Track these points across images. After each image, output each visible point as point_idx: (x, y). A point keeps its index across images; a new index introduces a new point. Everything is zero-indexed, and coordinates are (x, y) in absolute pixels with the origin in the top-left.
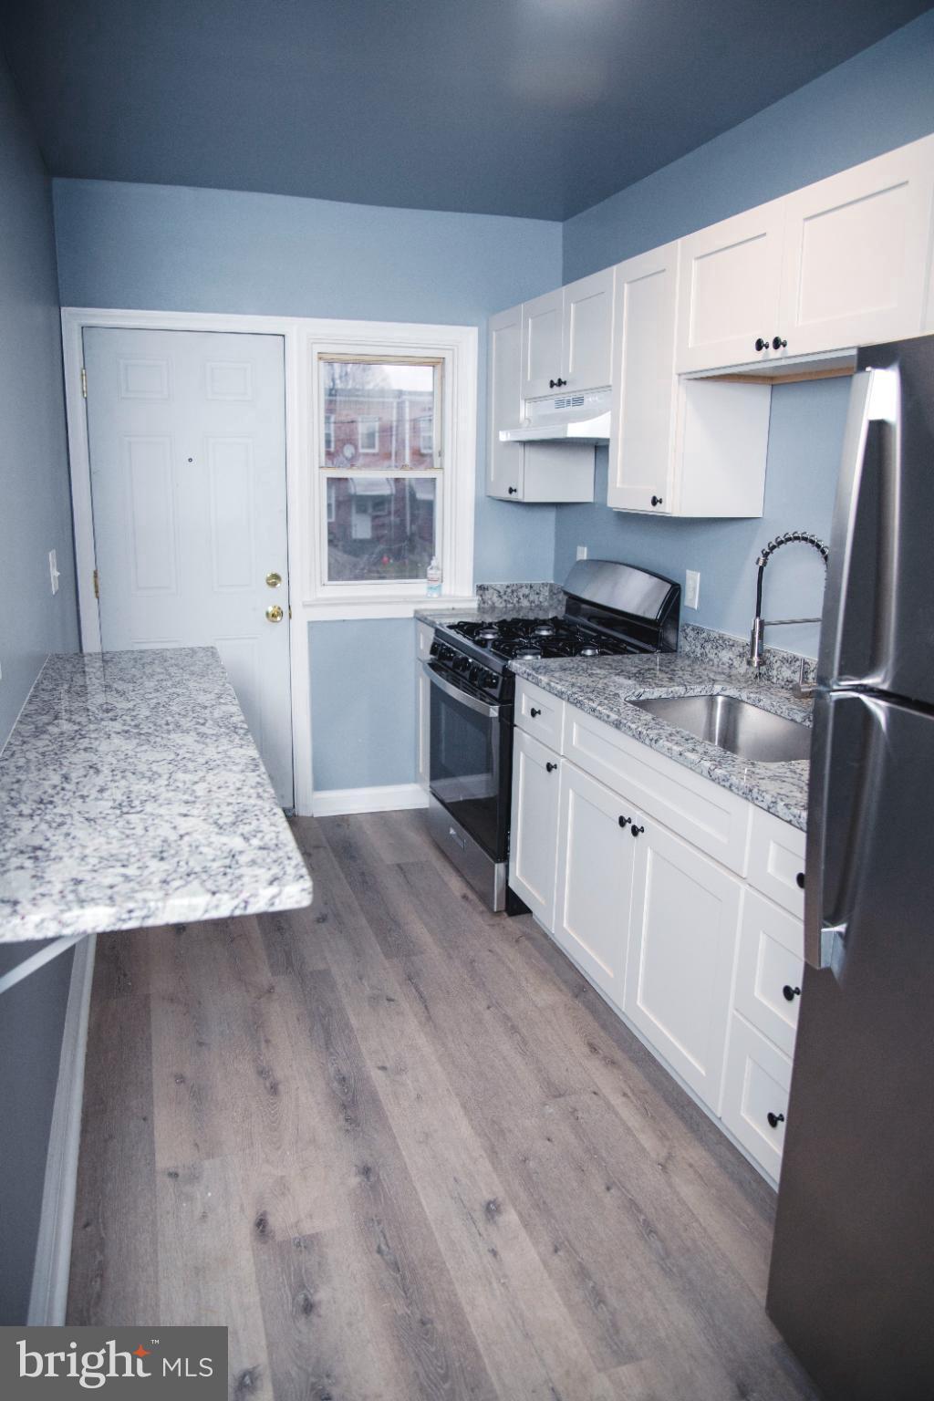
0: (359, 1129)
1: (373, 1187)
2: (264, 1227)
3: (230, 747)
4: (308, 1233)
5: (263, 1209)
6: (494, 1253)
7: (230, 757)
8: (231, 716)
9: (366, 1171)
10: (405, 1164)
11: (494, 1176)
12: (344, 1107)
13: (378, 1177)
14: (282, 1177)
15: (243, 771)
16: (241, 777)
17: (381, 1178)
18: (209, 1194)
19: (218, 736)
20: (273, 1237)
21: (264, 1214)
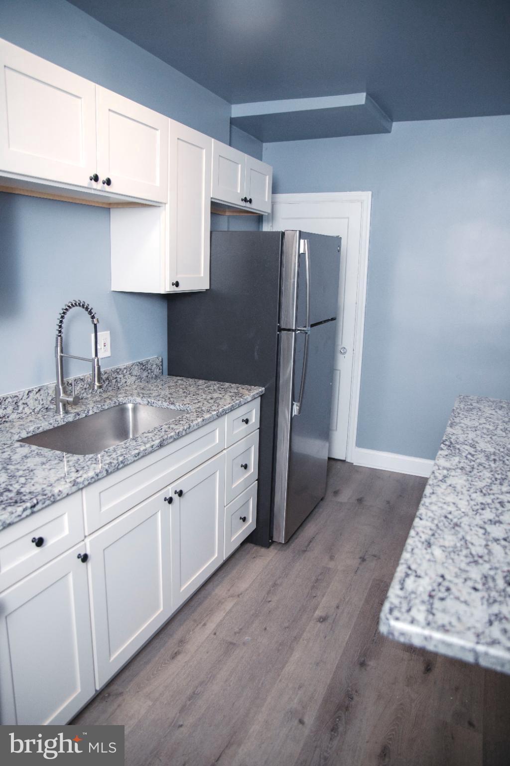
0: (350, 689)
1: (365, 655)
2: (427, 667)
3: (459, 436)
4: (408, 653)
5: (424, 675)
6: (338, 607)
7: (463, 430)
8: (447, 455)
9: (363, 664)
10: (341, 657)
11: (307, 630)
12: (347, 708)
13: (359, 658)
14: (408, 686)
15: (460, 423)
16: (462, 421)
17: (358, 657)
18: (451, 698)
19: (464, 444)
20: (424, 661)
21: (425, 673)
